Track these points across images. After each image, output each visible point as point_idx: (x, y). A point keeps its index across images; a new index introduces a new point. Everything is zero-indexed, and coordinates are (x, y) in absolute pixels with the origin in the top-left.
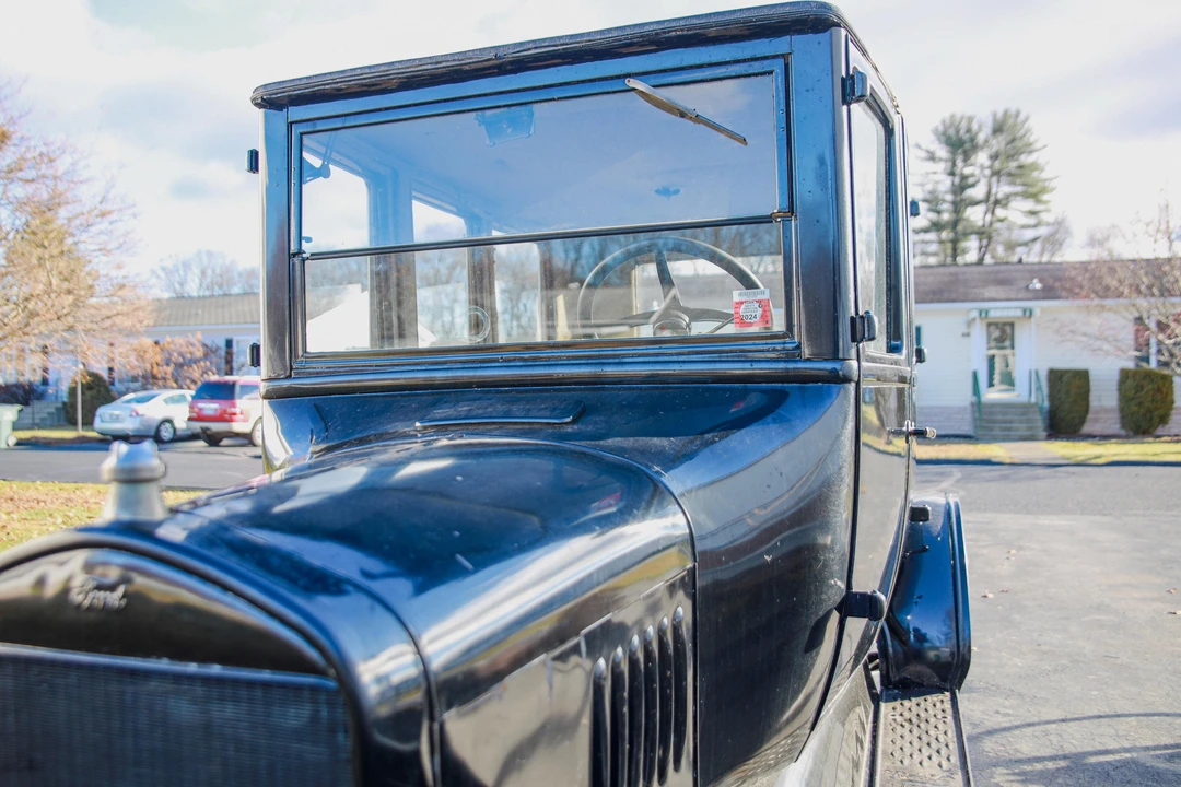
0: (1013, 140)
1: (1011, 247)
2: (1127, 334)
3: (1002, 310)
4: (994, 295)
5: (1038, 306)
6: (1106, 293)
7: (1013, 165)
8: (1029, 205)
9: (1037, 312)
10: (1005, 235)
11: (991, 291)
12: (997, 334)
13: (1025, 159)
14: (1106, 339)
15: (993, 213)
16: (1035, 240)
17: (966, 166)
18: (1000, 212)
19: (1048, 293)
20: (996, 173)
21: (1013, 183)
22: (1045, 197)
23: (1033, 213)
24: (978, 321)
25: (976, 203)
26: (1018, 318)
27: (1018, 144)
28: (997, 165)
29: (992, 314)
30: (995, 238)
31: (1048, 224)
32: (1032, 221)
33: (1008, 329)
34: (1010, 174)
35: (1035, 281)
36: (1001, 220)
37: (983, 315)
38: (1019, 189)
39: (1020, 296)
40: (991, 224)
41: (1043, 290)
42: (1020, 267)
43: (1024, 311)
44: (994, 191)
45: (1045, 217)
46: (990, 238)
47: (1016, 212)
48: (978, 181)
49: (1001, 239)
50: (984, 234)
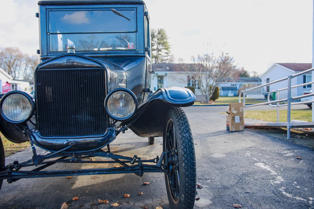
0: (162, 36)
1: (162, 60)
2: (186, 79)
3: (161, 73)
4: (159, 70)
5: (168, 73)
6: (182, 70)
7: (163, 41)
8: (166, 51)
9: (168, 74)
10: (161, 58)
11: (158, 69)
12: (159, 79)
13: (165, 40)
14: (182, 80)
15: (158, 53)
16: (167, 59)
17: (152, 41)
18: (160, 52)
19: (170, 70)
20: (159, 43)
21: (162, 46)
22: (169, 49)
23: (167, 53)
24: (156, 76)
25: (154, 50)
26: (164, 75)
27: (164, 36)
28: (159, 42)
29: (159, 74)
30: (158, 59)
31: (170, 56)
32: (166, 55)
33: (162, 78)
34: (162, 44)
35: (168, 67)
36: (160, 55)
37: (157, 74)
38: (164, 47)
39: (165, 70)
40: (158, 55)
41: (170, 69)
42: (165, 64)
43: (165, 74)
44: (158, 47)
45: (169, 54)
46: (157, 59)
47: (163, 52)
48: (155, 45)
49: (160, 59)
50: (156, 57)
